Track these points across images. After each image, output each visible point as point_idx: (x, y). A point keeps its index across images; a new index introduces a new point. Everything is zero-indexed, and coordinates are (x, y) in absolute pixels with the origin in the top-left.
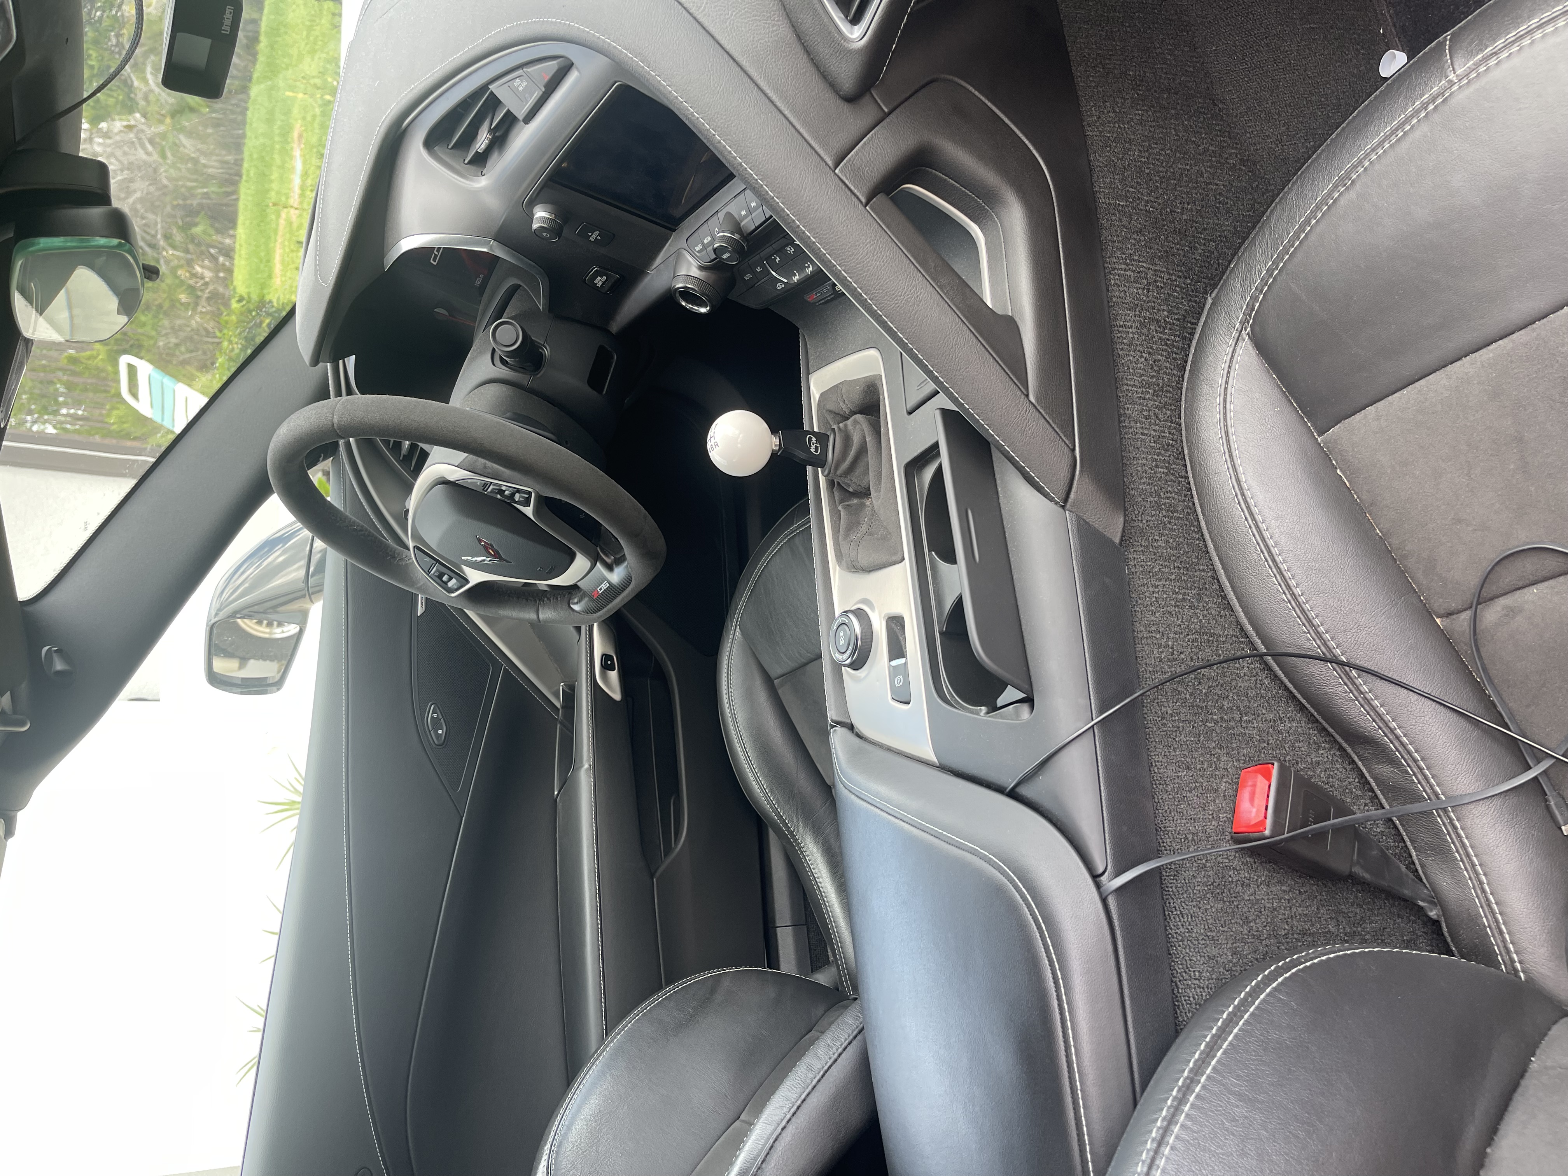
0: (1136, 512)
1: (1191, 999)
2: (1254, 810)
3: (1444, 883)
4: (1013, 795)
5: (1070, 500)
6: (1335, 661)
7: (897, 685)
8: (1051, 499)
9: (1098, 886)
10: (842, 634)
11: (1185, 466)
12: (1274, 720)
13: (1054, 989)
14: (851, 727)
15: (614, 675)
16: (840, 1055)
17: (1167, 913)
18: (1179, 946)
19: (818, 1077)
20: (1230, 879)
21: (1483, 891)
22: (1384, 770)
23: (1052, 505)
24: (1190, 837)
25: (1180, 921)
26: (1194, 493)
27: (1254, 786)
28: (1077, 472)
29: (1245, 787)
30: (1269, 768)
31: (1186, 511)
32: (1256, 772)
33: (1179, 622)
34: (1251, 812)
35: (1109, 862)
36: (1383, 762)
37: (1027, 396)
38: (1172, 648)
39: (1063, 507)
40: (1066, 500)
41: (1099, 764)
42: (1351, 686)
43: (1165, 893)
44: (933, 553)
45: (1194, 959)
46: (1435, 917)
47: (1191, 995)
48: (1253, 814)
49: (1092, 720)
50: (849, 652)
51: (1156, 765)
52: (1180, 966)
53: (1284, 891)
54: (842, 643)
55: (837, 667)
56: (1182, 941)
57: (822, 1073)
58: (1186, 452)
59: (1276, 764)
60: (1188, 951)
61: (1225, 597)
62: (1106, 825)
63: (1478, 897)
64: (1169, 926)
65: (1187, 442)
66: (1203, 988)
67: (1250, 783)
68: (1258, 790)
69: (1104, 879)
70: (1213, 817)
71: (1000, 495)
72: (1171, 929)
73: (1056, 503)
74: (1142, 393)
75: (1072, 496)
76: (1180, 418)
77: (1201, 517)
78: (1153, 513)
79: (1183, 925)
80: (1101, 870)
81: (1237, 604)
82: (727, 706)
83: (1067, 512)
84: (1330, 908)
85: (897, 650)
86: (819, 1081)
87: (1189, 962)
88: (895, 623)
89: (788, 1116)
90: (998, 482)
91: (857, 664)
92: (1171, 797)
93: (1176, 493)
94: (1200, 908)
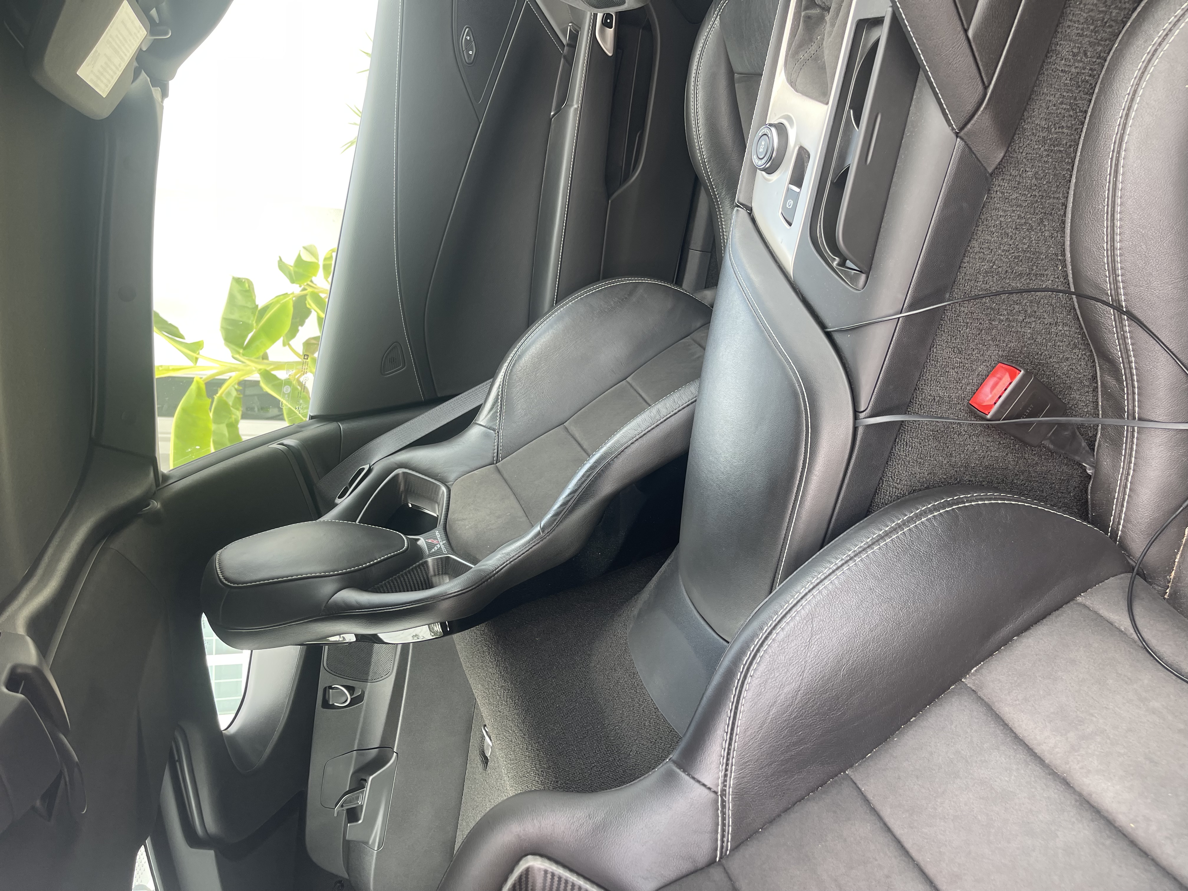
0: (1021, 145)
1: (888, 493)
2: (990, 396)
3: (1106, 463)
4: (829, 336)
5: (966, 130)
6: (1117, 306)
7: (787, 206)
8: (950, 124)
9: (856, 418)
10: (763, 143)
11: (1090, 101)
12: (1051, 324)
13: (801, 467)
14: (750, 210)
15: (610, 32)
16: (679, 411)
17: (897, 440)
18: (896, 462)
19: (662, 420)
20: (952, 430)
21: (1127, 479)
22: (1111, 381)
23: (948, 130)
24: (937, 399)
25: (903, 448)
26: (1084, 130)
27: (1000, 379)
28: (982, 109)
29: (995, 376)
30: (1016, 373)
31: (1068, 144)
32: (1007, 370)
33: (1011, 243)
34: (988, 396)
35: (870, 406)
36: (1112, 376)
37: (966, 31)
38: (994, 262)
39: (957, 135)
40: (961, 129)
41: (892, 343)
42: (1118, 324)
43: (902, 428)
44: (852, 111)
45: (901, 472)
46: (1090, 474)
47: (889, 490)
48: (988, 399)
49: (901, 313)
50: (765, 159)
51: (936, 348)
52: (890, 473)
53: (988, 441)
54: (761, 150)
55: (754, 165)
56: (899, 460)
57: (665, 418)
58: (1097, 90)
59: (1022, 372)
60: (899, 467)
61: (1064, 222)
62: (878, 383)
63: (1121, 480)
64: (895, 448)
65: (1101, 84)
66: (898, 489)
67: (998, 376)
68: (1001, 383)
69: (862, 415)
70: (961, 388)
71: (913, 103)
72: (895, 450)
73: (953, 129)
74: (1082, 29)
75: (969, 126)
76: (1109, 53)
77: (1079, 154)
78: (1036, 147)
79: (904, 451)
80: (862, 410)
81: (1069, 234)
83: (958, 139)
84: (1017, 455)
85: (797, 180)
86: (662, 423)
87: (897, 473)
88: (803, 157)
89: (637, 437)
90: (917, 90)
91: (768, 170)
92: (937, 370)
93: (1068, 127)
94: (920, 444)
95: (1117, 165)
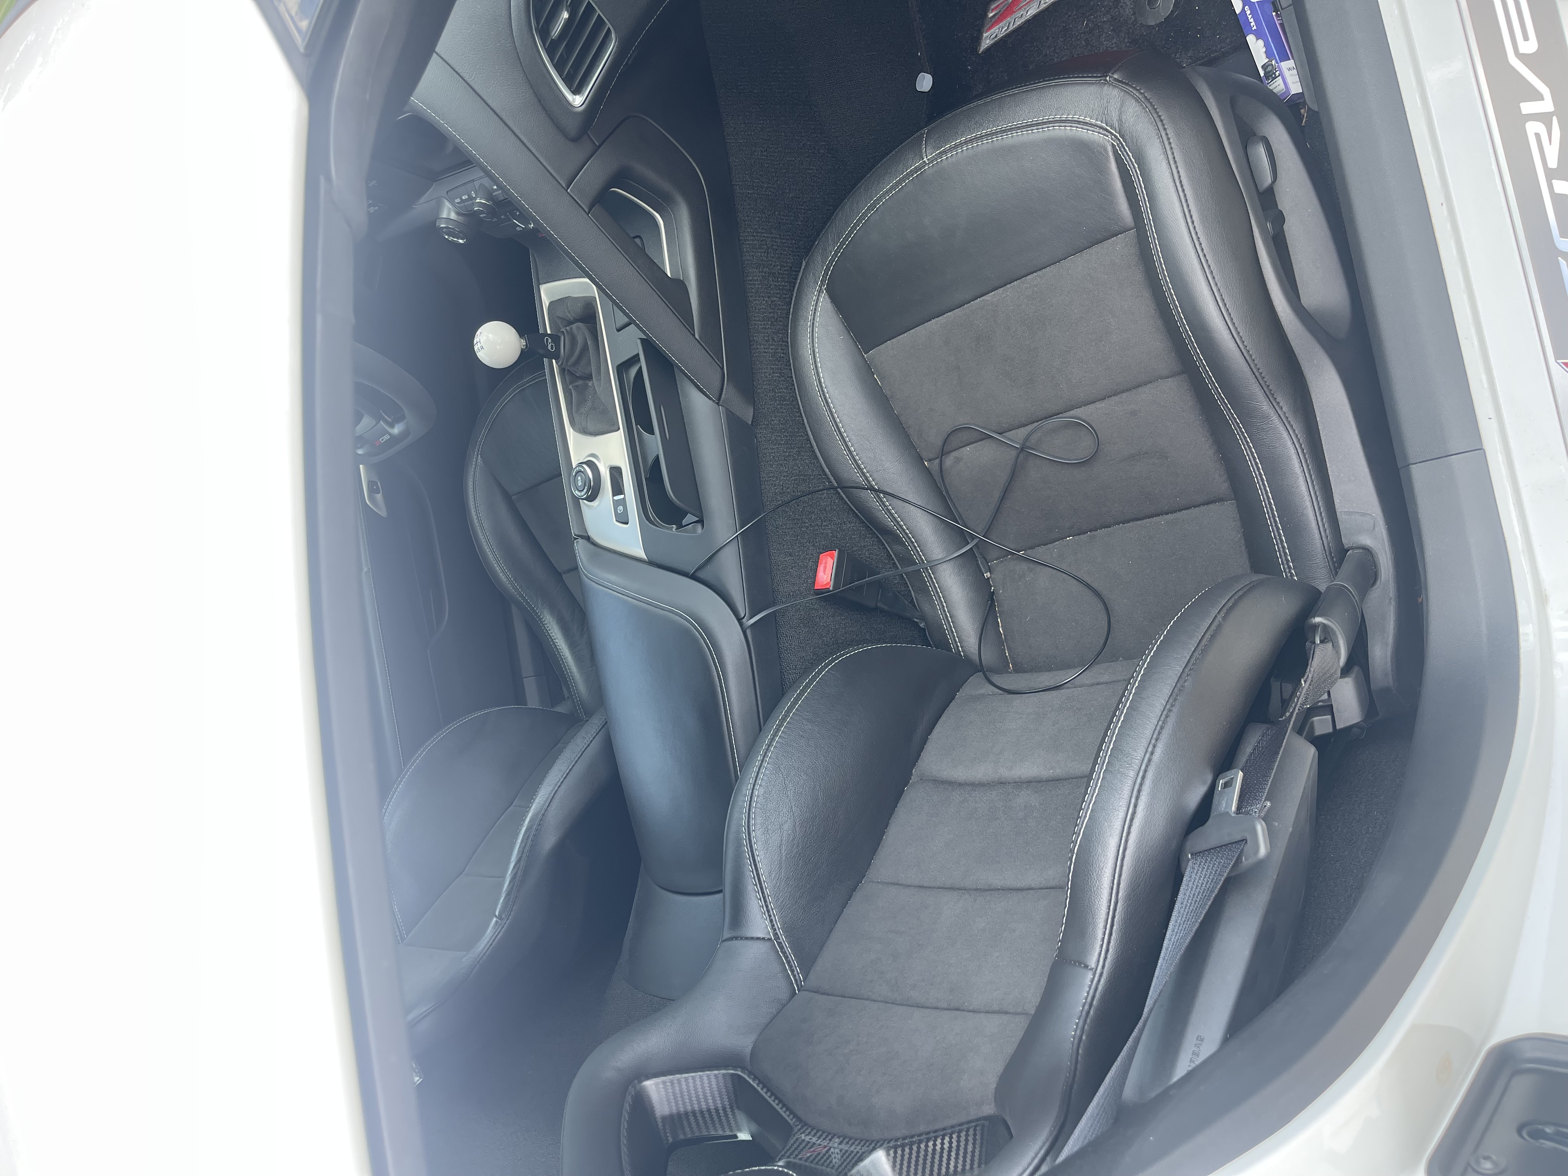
0: (761, 403)
1: (791, 680)
2: (825, 577)
3: (926, 608)
4: (694, 577)
5: (722, 399)
6: (872, 489)
7: (619, 512)
8: (710, 399)
9: (741, 624)
10: (579, 478)
11: (791, 369)
12: (841, 524)
13: (718, 682)
14: (588, 538)
15: (379, 497)
16: (591, 742)
17: (779, 636)
18: (785, 653)
19: (578, 756)
20: (813, 615)
21: (944, 611)
22: (898, 548)
23: (711, 402)
24: (791, 594)
25: (786, 640)
26: (796, 387)
27: (826, 563)
28: (726, 382)
29: (821, 564)
30: (833, 553)
31: (791, 399)
32: (827, 555)
33: (786, 470)
34: (823, 578)
35: (747, 611)
36: (897, 544)
37: (694, 335)
38: (782, 486)
39: (718, 404)
40: (719, 399)
41: (741, 557)
42: (880, 503)
43: (778, 625)
44: (639, 426)
45: (793, 659)
46: (923, 627)
47: (791, 678)
48: (825, 579)
49: (737, 532)
50: (585, 490)
51: (773, 555)
52: (786, 664)
53: (842, 619)
54: (580, 484)
55: (576, 500)
56: (787, 650)
57: (581, 753)
58: (791, 361)
59: (837, 550)
60: (789, 655)
61: (814, 452)
62: (745, 591)
63: (942, 614)
64: (780, 643)
65: (792, 356)
66: (797, 674)
67: (824, 561)
68: (828, 565)
69: (744, 620)
70: (804, 582)
71: (680, 395)
72: (781, 644)
73: (714, 401)
74: (764, 325)
75: (723, 396)
77: (800, 403)
78: (771, 403)
79: (787, 642)
80: (743, 616)
81: (820, 457)
82: (475, 517)
83: (720, 407)
84: (867, 626)
85: (618, 489)
86: (579, 758)
87: (790, 661)
88: (616, 472)
89: (562, 780)
90: (679, 386)
91: (591, 498)
92: (781, 572)
93: (785, 389)
94: (796, 632)
95: (825, 399)
